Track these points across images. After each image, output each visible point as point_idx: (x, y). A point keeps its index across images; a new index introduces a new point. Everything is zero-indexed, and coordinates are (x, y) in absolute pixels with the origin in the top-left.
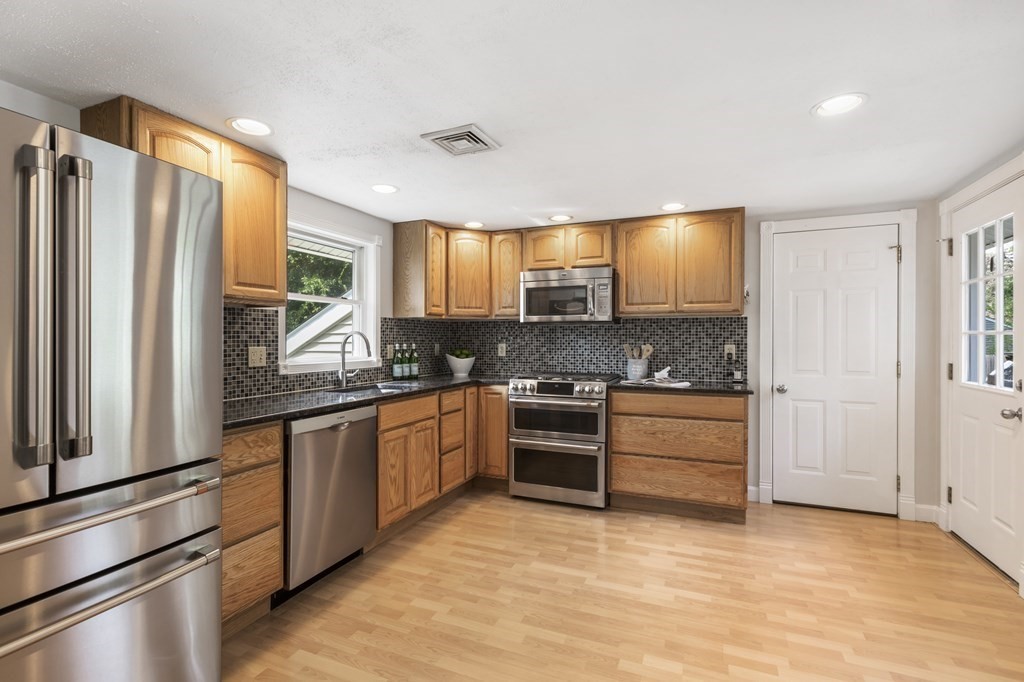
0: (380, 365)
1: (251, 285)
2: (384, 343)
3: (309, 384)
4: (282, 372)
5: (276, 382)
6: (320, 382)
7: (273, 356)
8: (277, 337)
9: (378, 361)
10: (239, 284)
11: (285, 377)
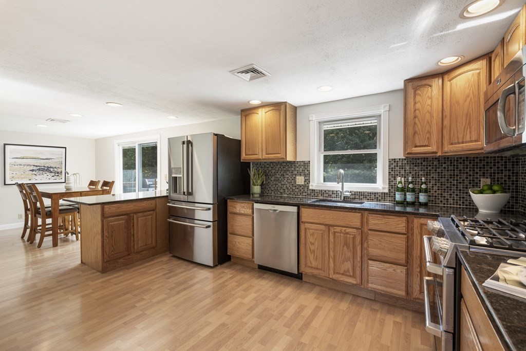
0: (386, 191)
1: (271, 154)
2: (392, 176)
3: (326, 195)
4: (311, 188)
5: (309, 192)
6: (334, 196)
7: (307, 181)
8: (309, 173)
9: (384, 188)
10: (267, 154)
11: (313, 190)
